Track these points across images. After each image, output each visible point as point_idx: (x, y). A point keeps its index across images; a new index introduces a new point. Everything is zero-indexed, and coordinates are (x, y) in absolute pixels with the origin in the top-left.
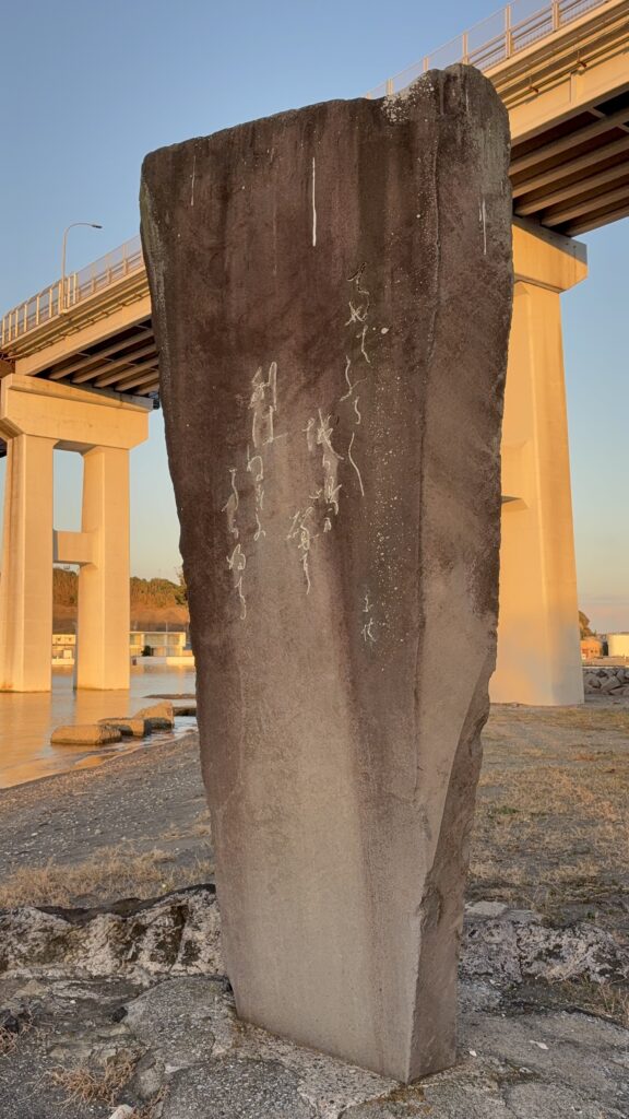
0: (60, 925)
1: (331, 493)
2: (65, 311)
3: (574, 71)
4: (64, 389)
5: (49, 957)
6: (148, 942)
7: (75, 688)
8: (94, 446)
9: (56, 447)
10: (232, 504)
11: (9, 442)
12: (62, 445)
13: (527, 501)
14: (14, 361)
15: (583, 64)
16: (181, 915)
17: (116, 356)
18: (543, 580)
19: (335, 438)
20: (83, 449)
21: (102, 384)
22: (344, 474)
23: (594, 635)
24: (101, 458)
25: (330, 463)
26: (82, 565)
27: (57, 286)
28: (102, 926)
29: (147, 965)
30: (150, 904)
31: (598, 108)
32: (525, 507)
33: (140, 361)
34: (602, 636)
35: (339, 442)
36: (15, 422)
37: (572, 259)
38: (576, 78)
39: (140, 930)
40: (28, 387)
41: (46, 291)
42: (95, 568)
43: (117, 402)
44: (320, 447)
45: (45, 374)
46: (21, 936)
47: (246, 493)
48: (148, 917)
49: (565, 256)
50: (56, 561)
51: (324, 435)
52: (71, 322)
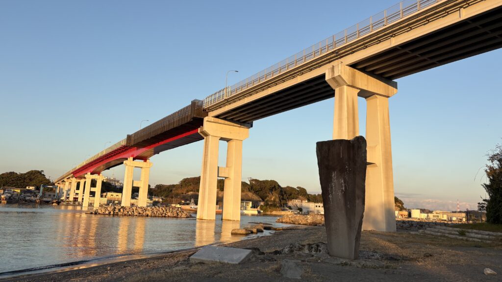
0: (301, 246)
1: (343, 188)
2: (226, 98)
3: (392, 36)
4: (223, 121)
5: (299, 250)
6: (313, 249)
7: (222, 219)
8: (231, 139)
9: (220, 139)
10: (330, 189)
11: (205, 138)
12: (222, 139)
13: (377, 164)
14: (208, 112)
15: (394, 34)
16: (318, 246)
17: (241, 112)
18: (383, 190)
19: (344, 182)
20: (228, 140)
21: (235, 120)
22: (345, 186)
23: (406, 209)
24: (233, 143)
25: (343, 185)
26: (226, 178)
27: (224, 90)
28: (306, 247)
29: (313, 253)
30: (313, 244)
31: (399, 47)
32: (377, 166)
33: (248, 113)
34: (409, 210)
35: (345, 182)
36: (208, 132)
37: (392, 87)
38: (392, 38)
39: (312, 248)
40: (212, 121)
41: (220, 91)
42: (230, 179)
43: (239, 126)
44: (342, 183)
45: (217, 117)
46: (295, 247)
47: (332, 188)
48: (313, 246)
49: (390, 87)
50: (218, 176)
51: (342, 181)
52: (228, 101)
